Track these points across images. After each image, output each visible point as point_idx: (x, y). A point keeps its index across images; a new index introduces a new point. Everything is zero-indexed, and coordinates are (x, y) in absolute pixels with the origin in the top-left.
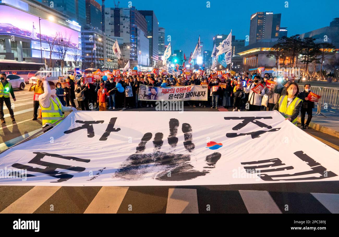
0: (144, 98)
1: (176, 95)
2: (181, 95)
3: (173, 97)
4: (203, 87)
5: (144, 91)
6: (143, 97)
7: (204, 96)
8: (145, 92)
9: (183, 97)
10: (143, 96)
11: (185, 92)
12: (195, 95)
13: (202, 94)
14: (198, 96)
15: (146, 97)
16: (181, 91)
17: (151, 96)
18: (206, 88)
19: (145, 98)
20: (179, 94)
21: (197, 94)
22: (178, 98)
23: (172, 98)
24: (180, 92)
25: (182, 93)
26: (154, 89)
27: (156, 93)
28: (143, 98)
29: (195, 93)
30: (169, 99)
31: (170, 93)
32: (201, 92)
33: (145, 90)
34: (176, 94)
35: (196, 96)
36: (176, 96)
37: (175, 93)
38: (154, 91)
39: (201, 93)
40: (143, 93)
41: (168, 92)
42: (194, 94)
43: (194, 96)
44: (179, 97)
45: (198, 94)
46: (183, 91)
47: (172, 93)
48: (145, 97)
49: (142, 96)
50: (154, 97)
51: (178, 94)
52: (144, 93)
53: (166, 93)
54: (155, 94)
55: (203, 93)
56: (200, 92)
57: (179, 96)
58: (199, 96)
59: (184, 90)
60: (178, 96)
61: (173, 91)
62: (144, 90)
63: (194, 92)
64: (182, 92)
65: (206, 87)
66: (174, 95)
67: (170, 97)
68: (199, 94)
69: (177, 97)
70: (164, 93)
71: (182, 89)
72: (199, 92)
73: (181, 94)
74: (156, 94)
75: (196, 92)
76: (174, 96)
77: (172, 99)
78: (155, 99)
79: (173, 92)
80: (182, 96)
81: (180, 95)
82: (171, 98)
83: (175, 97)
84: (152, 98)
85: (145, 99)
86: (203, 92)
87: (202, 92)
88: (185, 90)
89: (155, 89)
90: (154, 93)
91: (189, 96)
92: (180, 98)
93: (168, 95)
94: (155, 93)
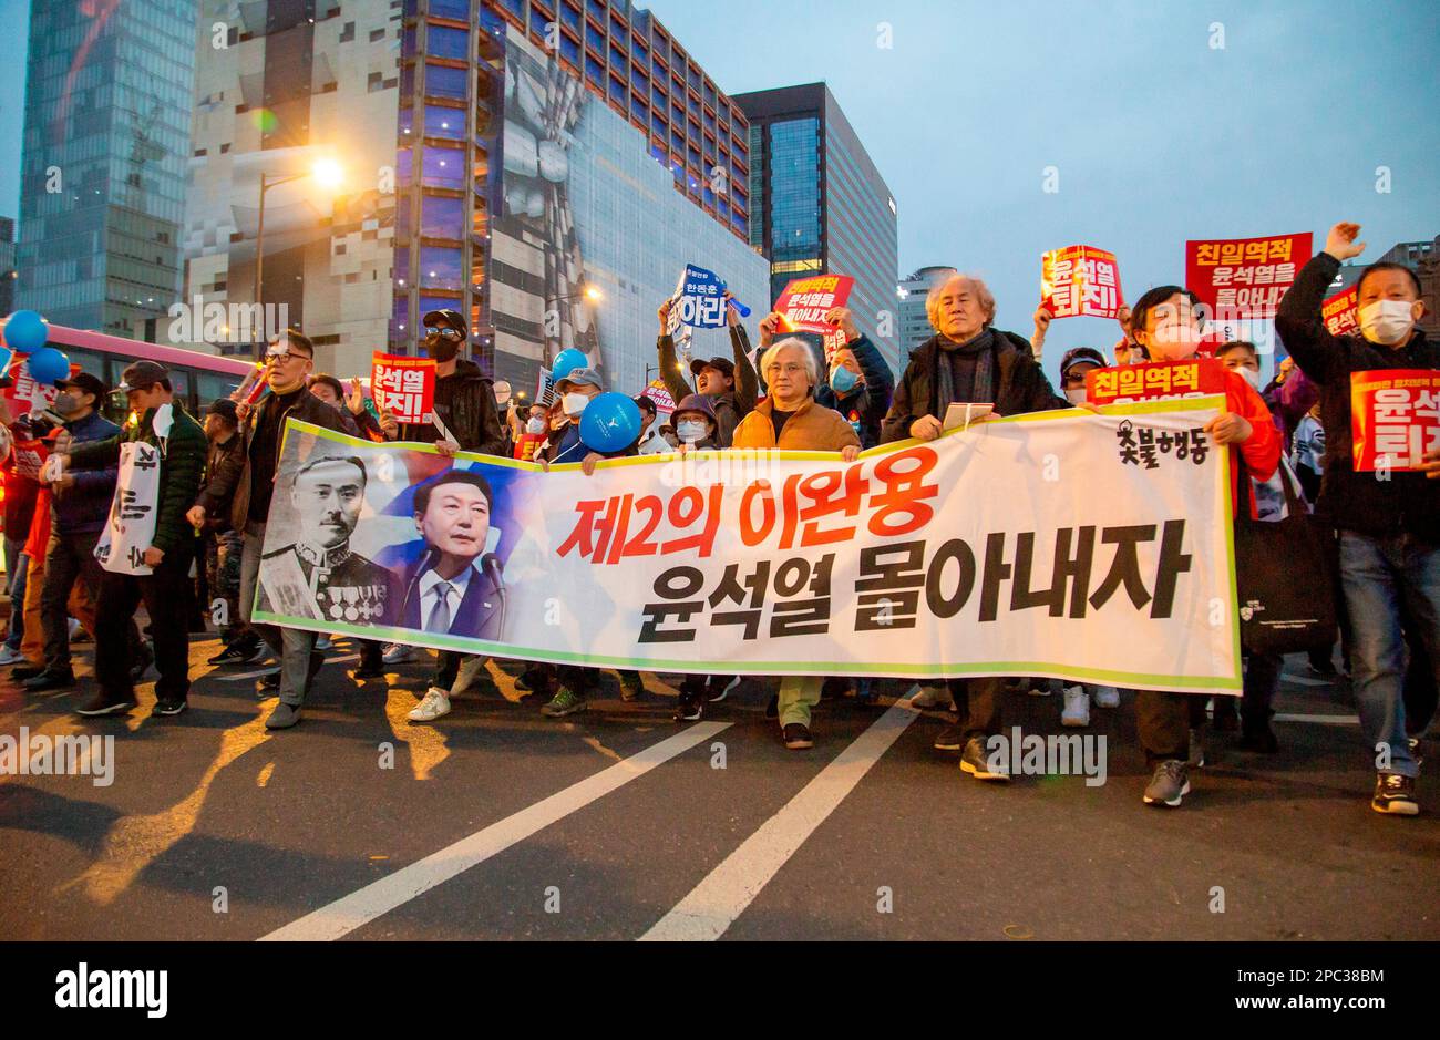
0: (325, 605)
1: (740, 580)
2: (792, 577)
3: (698, 607)
4: (1139, 447)
5: (336, 517)
6: (322, 587)
7: (1162, 609)
8: (343, 526)
9: (822, 609)
10: (321, 573)
11: (846, 534)
12: (1006, 588)
13: (1125, 569)
14: (1056, 611)
15: (352, 593)
16: (800, 527)
17: (413, 576)
18: (1200, 454)
19: (344, 604)
20: (777, 559)
21: (1041, 577)
22: (750, 621)
23: (684, 618)
24: (786, 543)
25: (814, 555)
26: (469, 493)
27: (490, 548)
28: (310, 596)
29: (1009, 556)
30: (649, 634)
31: (670, 547)
32: (1110, 535)
33: (348, 491)
34: (731, 571)
35: (1022, 599)
36: (738, 596)
37: (731, 550)
38: (465, 514)
39: (1104, 556)
40: (314, 536)
41: (640, 547)
42: (995, 570)
43: (988, 612)
44: (767, 615)
45: (1062, 566)
46: (827, 523)
47: (689, 558)
48: (335, 592)
49: (307, 567)
50: (455, 601)
51: (763, 567)
52: (328, 534)
53: (613, 560)
54: (477, 563)
55: (1148, 556)
56: (1087, 533)
57: (772, 596)
58: (1078, 612)
59: (835, 506)
60: (758, 600)
61: (698, 527)
62: (334, 502)
63: (995, 542)
64: (812, 538)
65: (1190, 445)
66: (712, 582)
67: (657, 612)
68: (1082, 568)
69: (746, 606)
70: (597, 559)
71: (808, 492)
72: (1063, 536)
73: (800, 563)
74: (486, 563)
75: (1026, 541)
76: (715, 599)
77: (688, 636)
78: (469, 621)
79: (704, 543)
80: (806, 594)
81: (781, 588)
82: (671, 622)
83: (728, 605)
84: (427, 603)
85: (336, 611)
86: (1147, 532)
87: (1126, 538)
88: (851, 506)
89: (485, 490)
90: (455, 548)
91: (910, 603)
92: (778, 629)
93: (632, 582)
94: (470, 549)
